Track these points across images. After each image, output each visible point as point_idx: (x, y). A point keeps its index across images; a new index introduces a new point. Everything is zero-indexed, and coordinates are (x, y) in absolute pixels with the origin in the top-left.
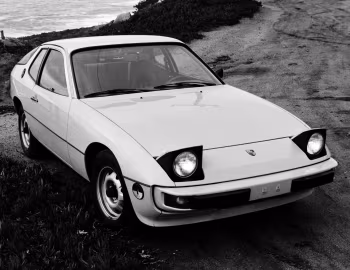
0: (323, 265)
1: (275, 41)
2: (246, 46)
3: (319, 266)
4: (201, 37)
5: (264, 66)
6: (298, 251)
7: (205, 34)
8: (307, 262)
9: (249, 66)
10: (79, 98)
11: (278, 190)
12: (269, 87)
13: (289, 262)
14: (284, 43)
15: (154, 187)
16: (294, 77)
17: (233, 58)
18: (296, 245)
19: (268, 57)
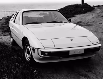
0: (94, 78)
1: (97, 18)
2: (87, 19)
3: (92, 78)
4: (74, 16)
5: (92, 24)
6: (87, 73)
7: (76, 16)
8: (89, 76)
9: (87, 24)
10: (23, 24)
11: (79, 52)
12: (91, 29)
13: (83, 76)
14: (99, 18)
15: (38, 49)
16: (100, 27)
17: (83, 22)
18: (87, 71)
19: (94, 22)
